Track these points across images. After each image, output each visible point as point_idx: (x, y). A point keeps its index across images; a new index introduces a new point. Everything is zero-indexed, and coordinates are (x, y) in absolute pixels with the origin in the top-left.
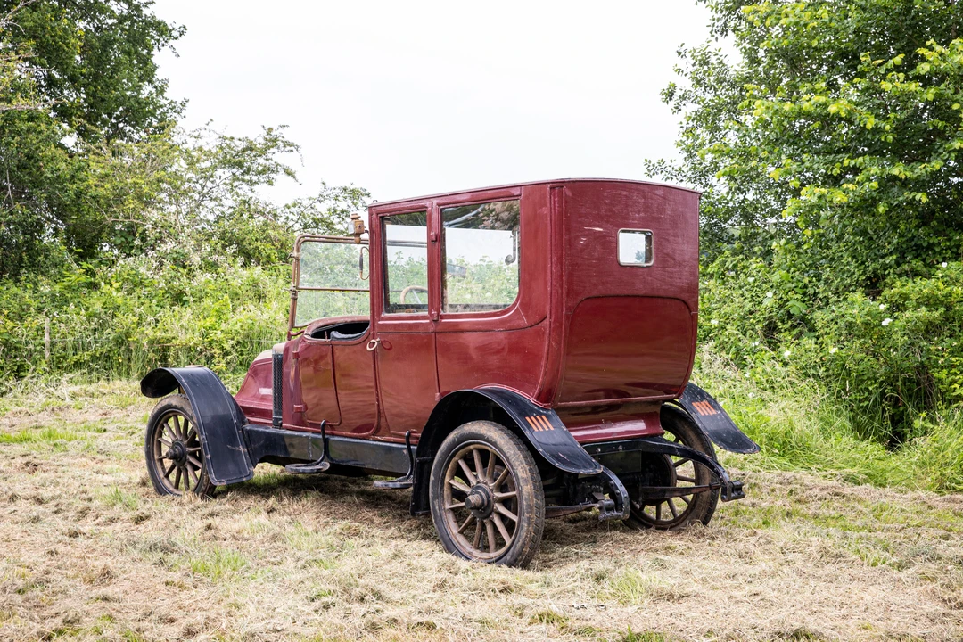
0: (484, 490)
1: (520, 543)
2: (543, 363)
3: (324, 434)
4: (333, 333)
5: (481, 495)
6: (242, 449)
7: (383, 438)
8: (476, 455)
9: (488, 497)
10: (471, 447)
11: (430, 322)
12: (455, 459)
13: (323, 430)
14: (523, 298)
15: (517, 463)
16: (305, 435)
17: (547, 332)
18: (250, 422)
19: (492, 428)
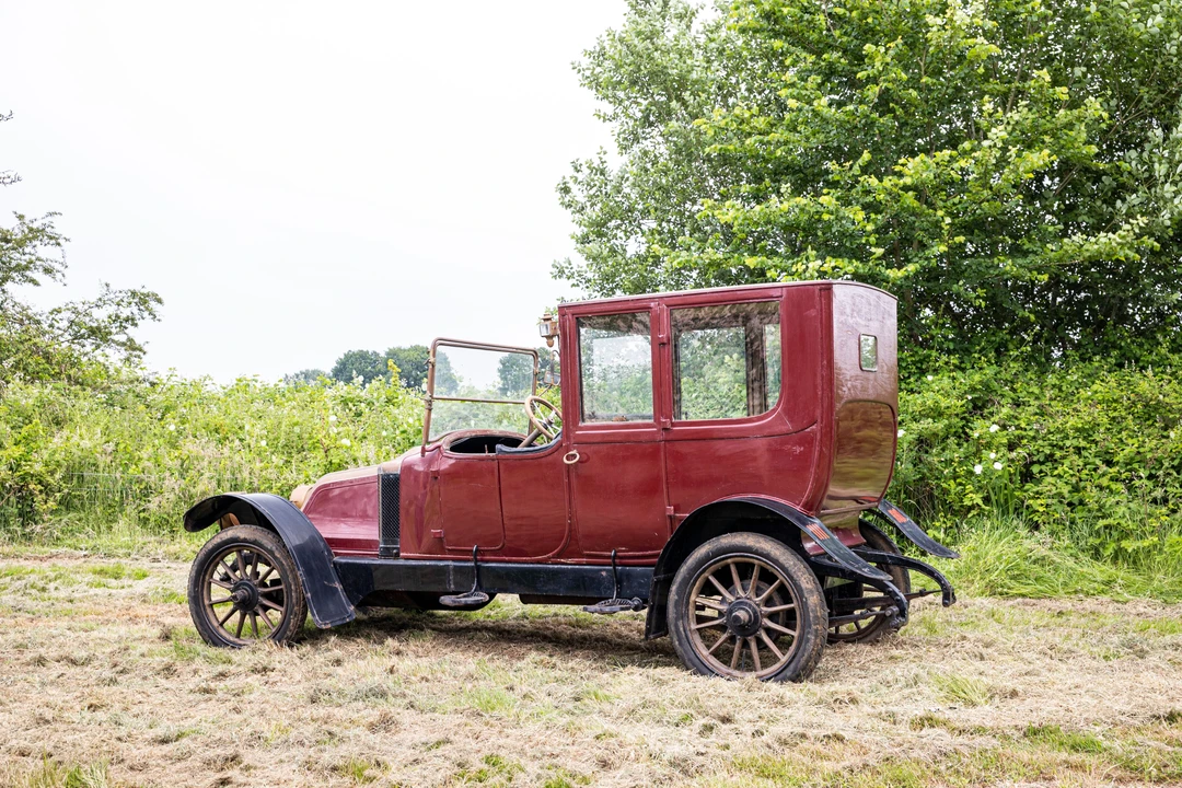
0: (750, 606)
1: (804, 658)
2: (813, 470)
3: (477, 561)
4: (498, 446)
5: (747, 611)
6: (338, 586)
7: (569, 561)
8: (733, 568)
9: (755, 613)
10: (729, 561)
11: (659, 430)
12: (706, 574)
13: (475, 555)
14: (788, 401)
15: (799, 574)
16: (442, 563)
17: (819, 437)
18: (337, 554)
19: (761, 540)
